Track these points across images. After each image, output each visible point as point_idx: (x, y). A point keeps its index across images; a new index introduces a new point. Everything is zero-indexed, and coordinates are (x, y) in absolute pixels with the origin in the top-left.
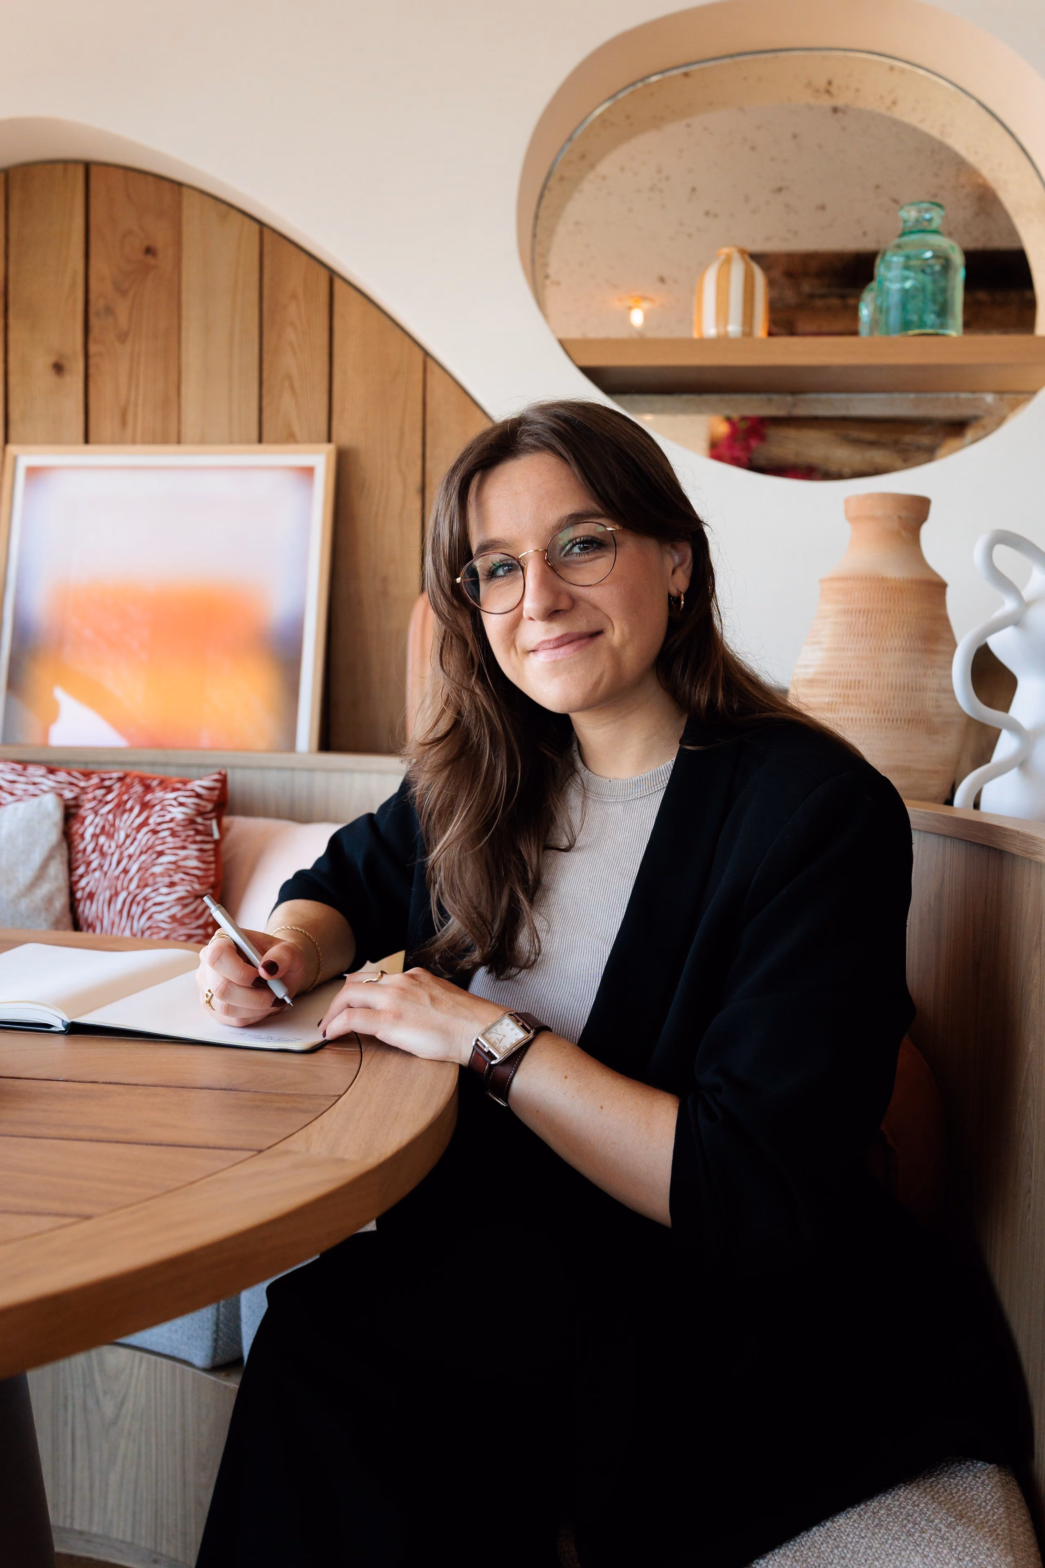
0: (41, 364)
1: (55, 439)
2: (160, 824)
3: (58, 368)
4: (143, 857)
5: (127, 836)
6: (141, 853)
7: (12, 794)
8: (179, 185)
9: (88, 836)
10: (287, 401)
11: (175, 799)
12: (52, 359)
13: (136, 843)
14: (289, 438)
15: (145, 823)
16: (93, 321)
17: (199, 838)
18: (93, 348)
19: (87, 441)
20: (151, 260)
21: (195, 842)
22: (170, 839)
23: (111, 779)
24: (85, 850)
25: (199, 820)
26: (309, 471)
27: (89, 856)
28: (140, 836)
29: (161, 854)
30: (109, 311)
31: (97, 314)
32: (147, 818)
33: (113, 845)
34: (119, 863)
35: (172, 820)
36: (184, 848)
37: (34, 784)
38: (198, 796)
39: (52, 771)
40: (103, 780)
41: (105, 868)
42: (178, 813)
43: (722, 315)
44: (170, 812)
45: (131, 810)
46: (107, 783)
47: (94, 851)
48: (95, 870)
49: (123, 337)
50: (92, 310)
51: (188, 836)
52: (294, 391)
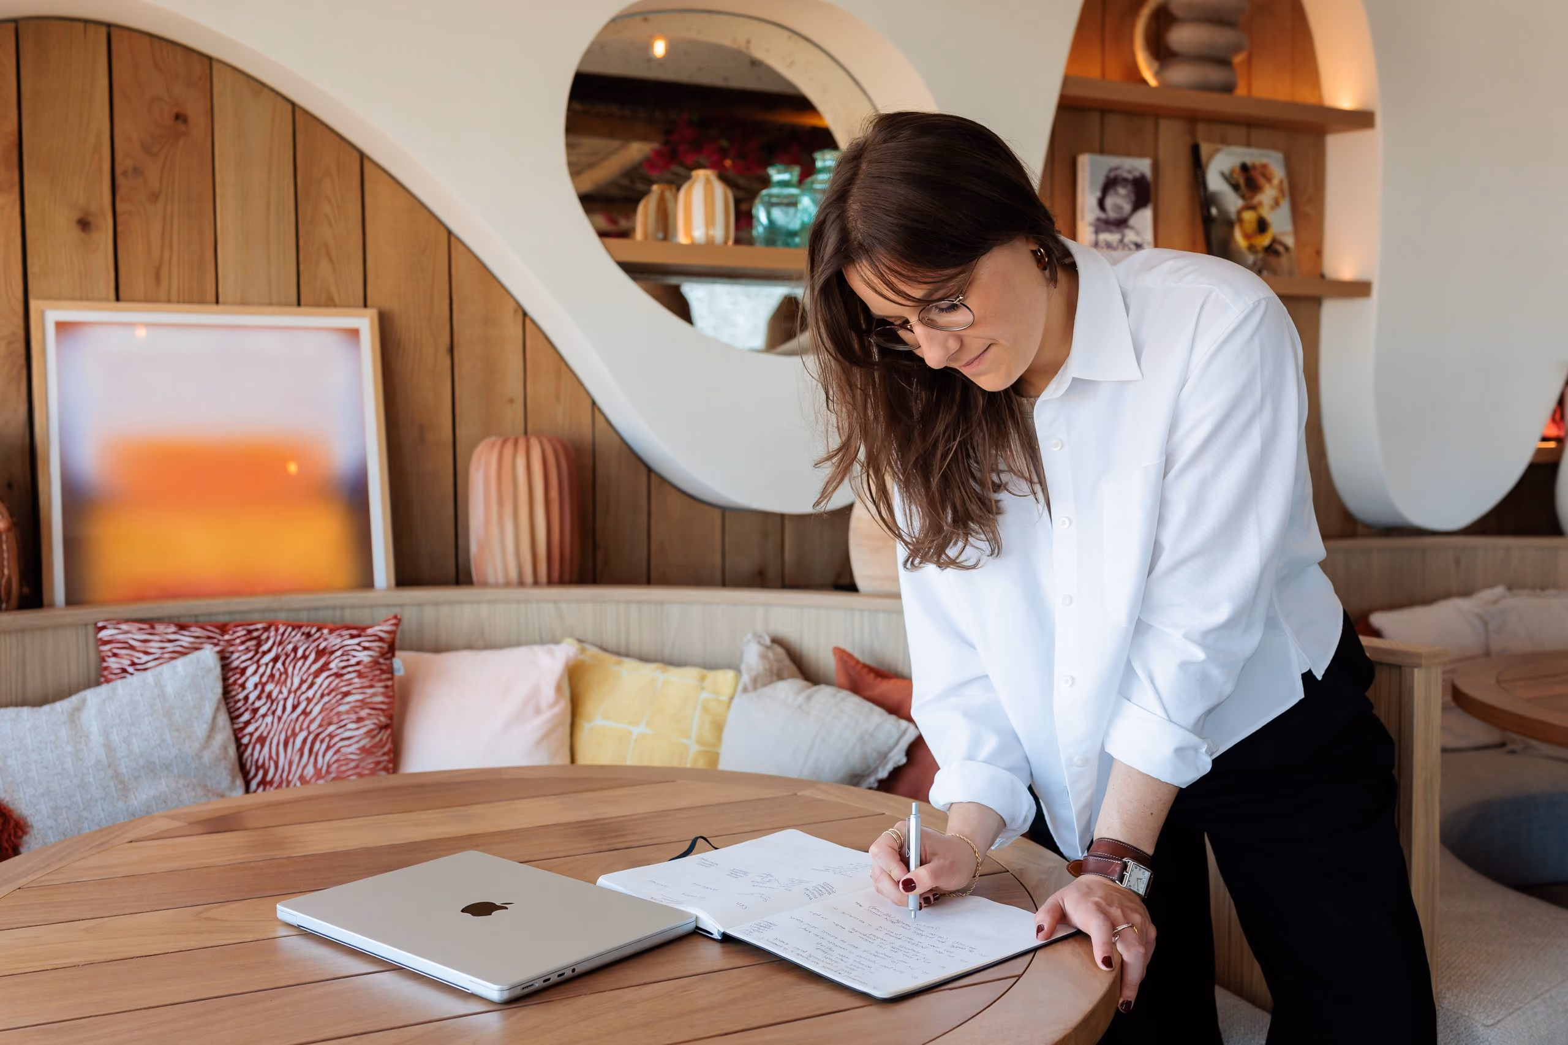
0: (63, 220)
1: (84, 296)
2: (344, 668)
3: (84, 224)
4: (326, 699)
5: (302, 682)
6: (322, 696)
7: (146, 653)
8: (210, 59)
9: (250, 685)
10: (325, 267)
11: (359, 644)
12: (76, 215)
13: (315, 687)
14: (328, 302)
15: (326, 666)
16: (120, 180)
17: (384, 676)
18: (120, 207)
19: (118, 299)
20: (182, 127)
21: (381, 681)
22: (356, 680)
23: (257, 630)
24: (246, 698)
25: (381, 661)
26: (354, 333)
27: (253, 703)
28: (319, 681)
29: (346, 694)
30: (137, 171)
31: (125, 173)
32: (327, 664)
33: (285, 691)
34: (295, 708)
35: (358, 663)
36: (372, 686)
37: (170, 641)
38: (381, 639)
39: (182, 627)
40: (250, 632)
41: (279, 712)
42: (364, 656)
44: (354, 656)
45: (305, 657)
46: (255, 634)
47: (259, 698)
48: (264, 716)
49: (154, 197)
50: (118, 170)
51: (375, 676)
52: (330, 259)
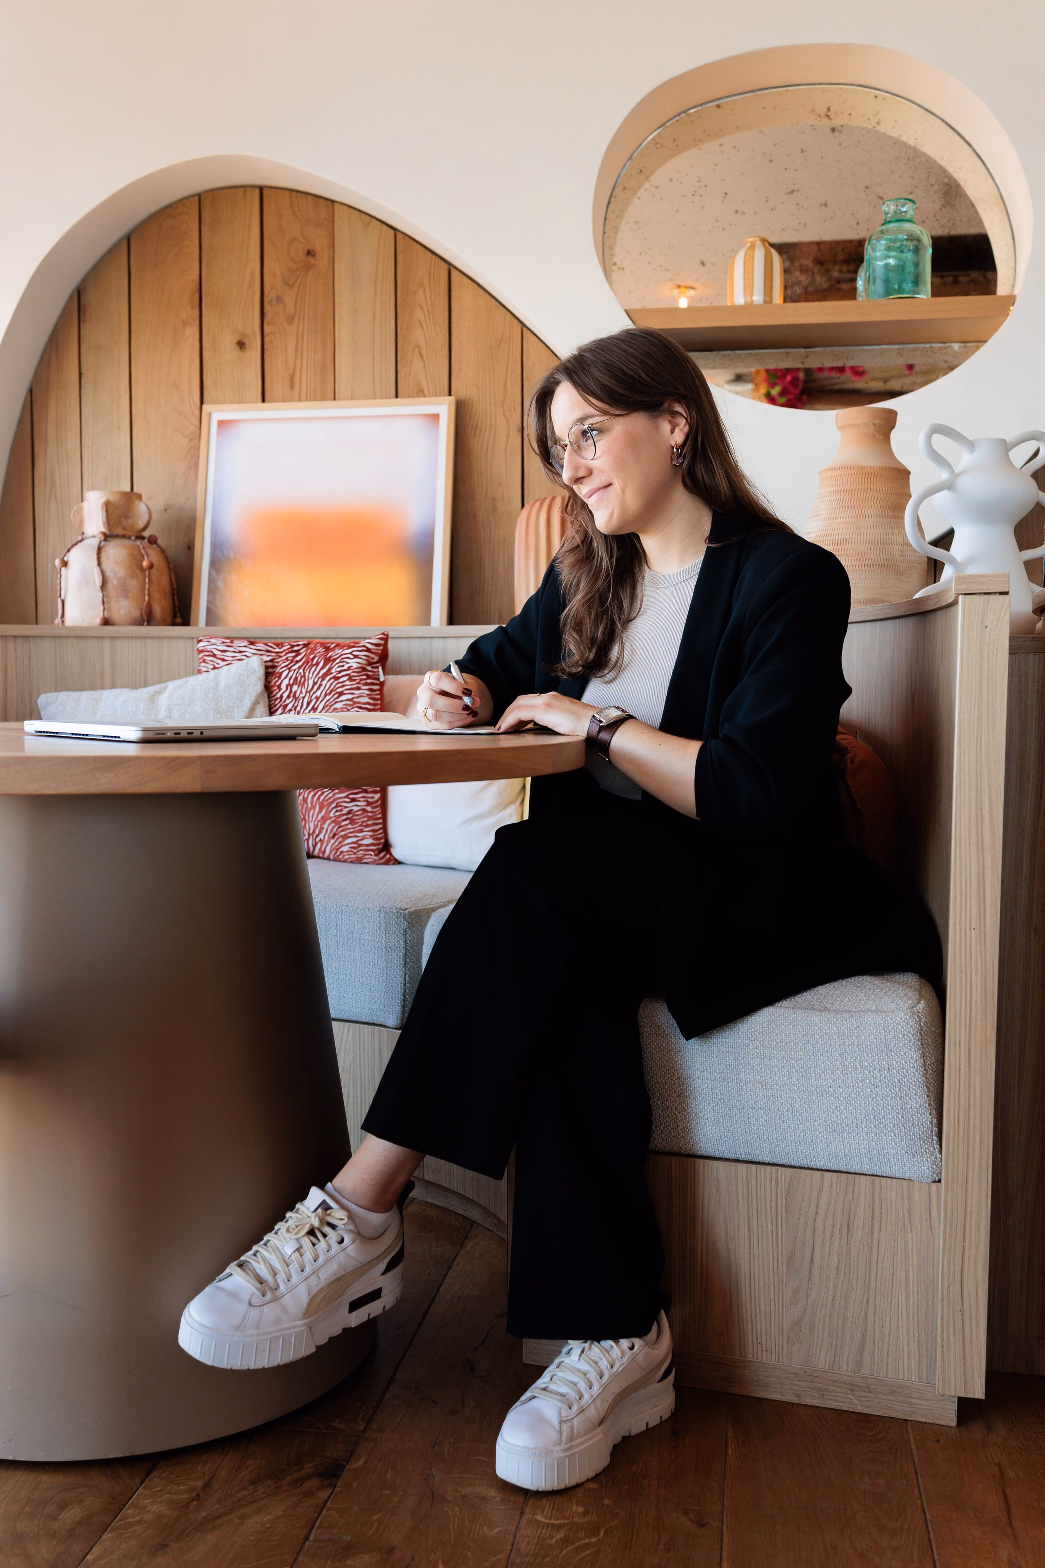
0: (228, 342)
1: (239, 399)
2: (340, 672)
3: (241, 345)
4: (328, 697)
5: (314, 684)
6: (326, 695)
7: (223, 660)
8: (333, 201)
9: (283, 687)
10: (417, 364)
11: (351, 653)
12: (236, 339)
13: (322, 688)
14: (420, 393)
15: (328, 672)
16: (267, 308)
17: (369, 681)
18: (267, 329)
19: (263, 401)
20: (311, 260)
21: (366, 684)
22: (348, 683)
23: (298, 645)
24: (281, 697)
25: (369, 668)
26: (436, 417)
27: (285, 701)
28: (324, 683)
29: (341, 694)
30: (279, 299)
31: (270, 302)
32: (330, 669)
33: (304, 691)
34: (308, 704)
35: (349, 669)
36: (359, 688)
37: (240, 652)
38: (368, 650)
39: (252, 643)
40: (293, 646)
41: (298, 708)
42: (354, 663)
43: (748, 288)
44: (347, 663)
45: (317, 664)
46: (296, 648)
47: (288, 697)
48: (290, 711)
49: (290, 320)
50: (266, 300)
51: (361, 680)
52: (422, 357)
